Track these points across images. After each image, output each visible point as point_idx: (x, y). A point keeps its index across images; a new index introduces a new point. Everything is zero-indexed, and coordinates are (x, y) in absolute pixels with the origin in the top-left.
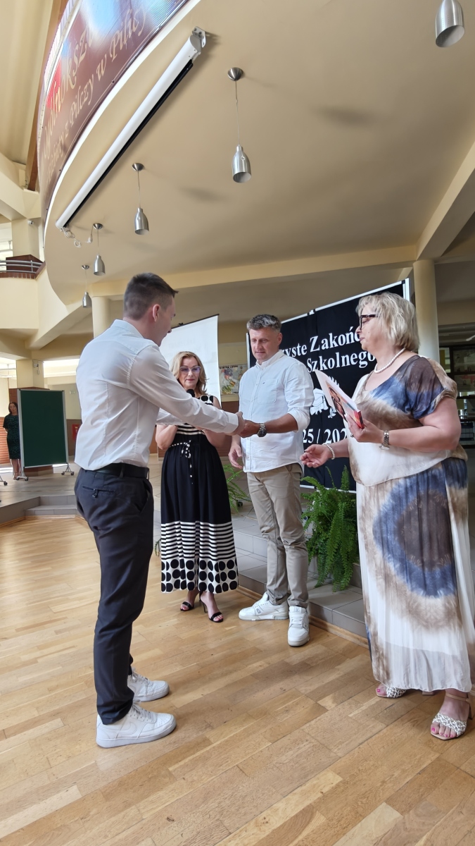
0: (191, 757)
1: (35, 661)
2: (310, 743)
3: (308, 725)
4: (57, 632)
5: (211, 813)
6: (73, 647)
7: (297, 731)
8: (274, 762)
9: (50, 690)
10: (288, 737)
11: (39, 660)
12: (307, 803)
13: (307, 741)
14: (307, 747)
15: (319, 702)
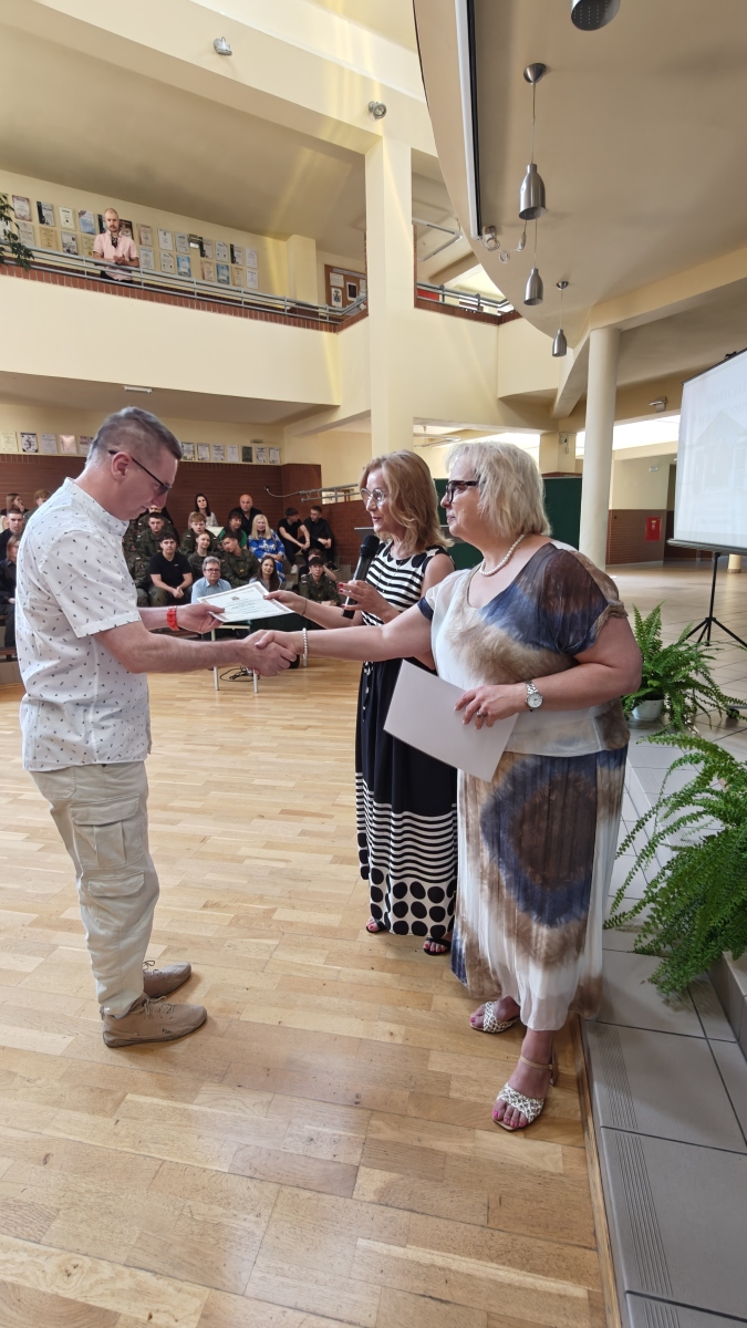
0: (156, 1100)
1: (240, 860)
2: (256, 1223)
3: (296, 1191)
4: (303, 833)
5: (69, 1194)
6: (287, 861)
7: (276, 1187)
8: (190, 1203)
9: (205, 906)
10: (250, 1184)
11: (247, 862)
13: (258, 1215)
14: (246, 1224)
15: (363, 1170)
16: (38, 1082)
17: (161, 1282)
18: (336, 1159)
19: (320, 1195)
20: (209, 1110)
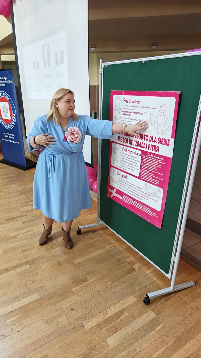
0: (80, 286)
1: (15, 237)
2: (127, 284)
3: (127, 276)
4: (24, 223)
5: (87, 308)
6: (31, 231)
7: (122, 278)
8: (112, 291)
9: (24, 252)
10: (118, 281)
11: (17, 236)
12: (123, 308)
14: (125, 285)
15: (133, 266)
16: (43, 304)
17: (123, 301)
18: (127, 268)
19: (131, 274)
20: (94, 279)
